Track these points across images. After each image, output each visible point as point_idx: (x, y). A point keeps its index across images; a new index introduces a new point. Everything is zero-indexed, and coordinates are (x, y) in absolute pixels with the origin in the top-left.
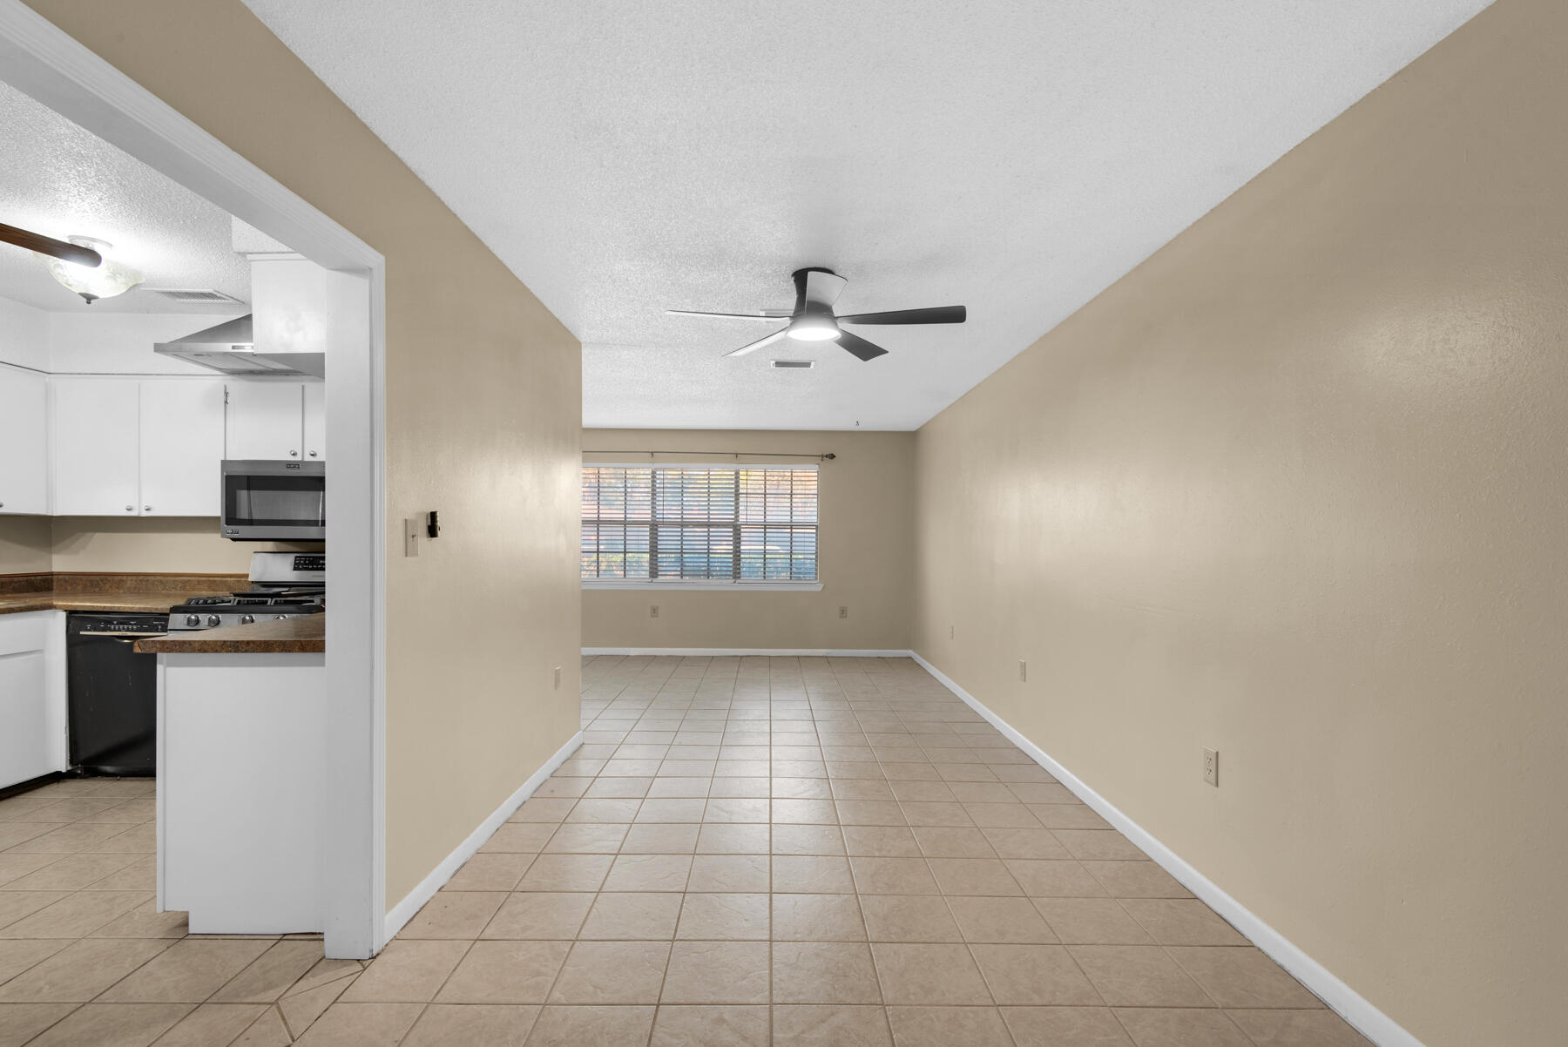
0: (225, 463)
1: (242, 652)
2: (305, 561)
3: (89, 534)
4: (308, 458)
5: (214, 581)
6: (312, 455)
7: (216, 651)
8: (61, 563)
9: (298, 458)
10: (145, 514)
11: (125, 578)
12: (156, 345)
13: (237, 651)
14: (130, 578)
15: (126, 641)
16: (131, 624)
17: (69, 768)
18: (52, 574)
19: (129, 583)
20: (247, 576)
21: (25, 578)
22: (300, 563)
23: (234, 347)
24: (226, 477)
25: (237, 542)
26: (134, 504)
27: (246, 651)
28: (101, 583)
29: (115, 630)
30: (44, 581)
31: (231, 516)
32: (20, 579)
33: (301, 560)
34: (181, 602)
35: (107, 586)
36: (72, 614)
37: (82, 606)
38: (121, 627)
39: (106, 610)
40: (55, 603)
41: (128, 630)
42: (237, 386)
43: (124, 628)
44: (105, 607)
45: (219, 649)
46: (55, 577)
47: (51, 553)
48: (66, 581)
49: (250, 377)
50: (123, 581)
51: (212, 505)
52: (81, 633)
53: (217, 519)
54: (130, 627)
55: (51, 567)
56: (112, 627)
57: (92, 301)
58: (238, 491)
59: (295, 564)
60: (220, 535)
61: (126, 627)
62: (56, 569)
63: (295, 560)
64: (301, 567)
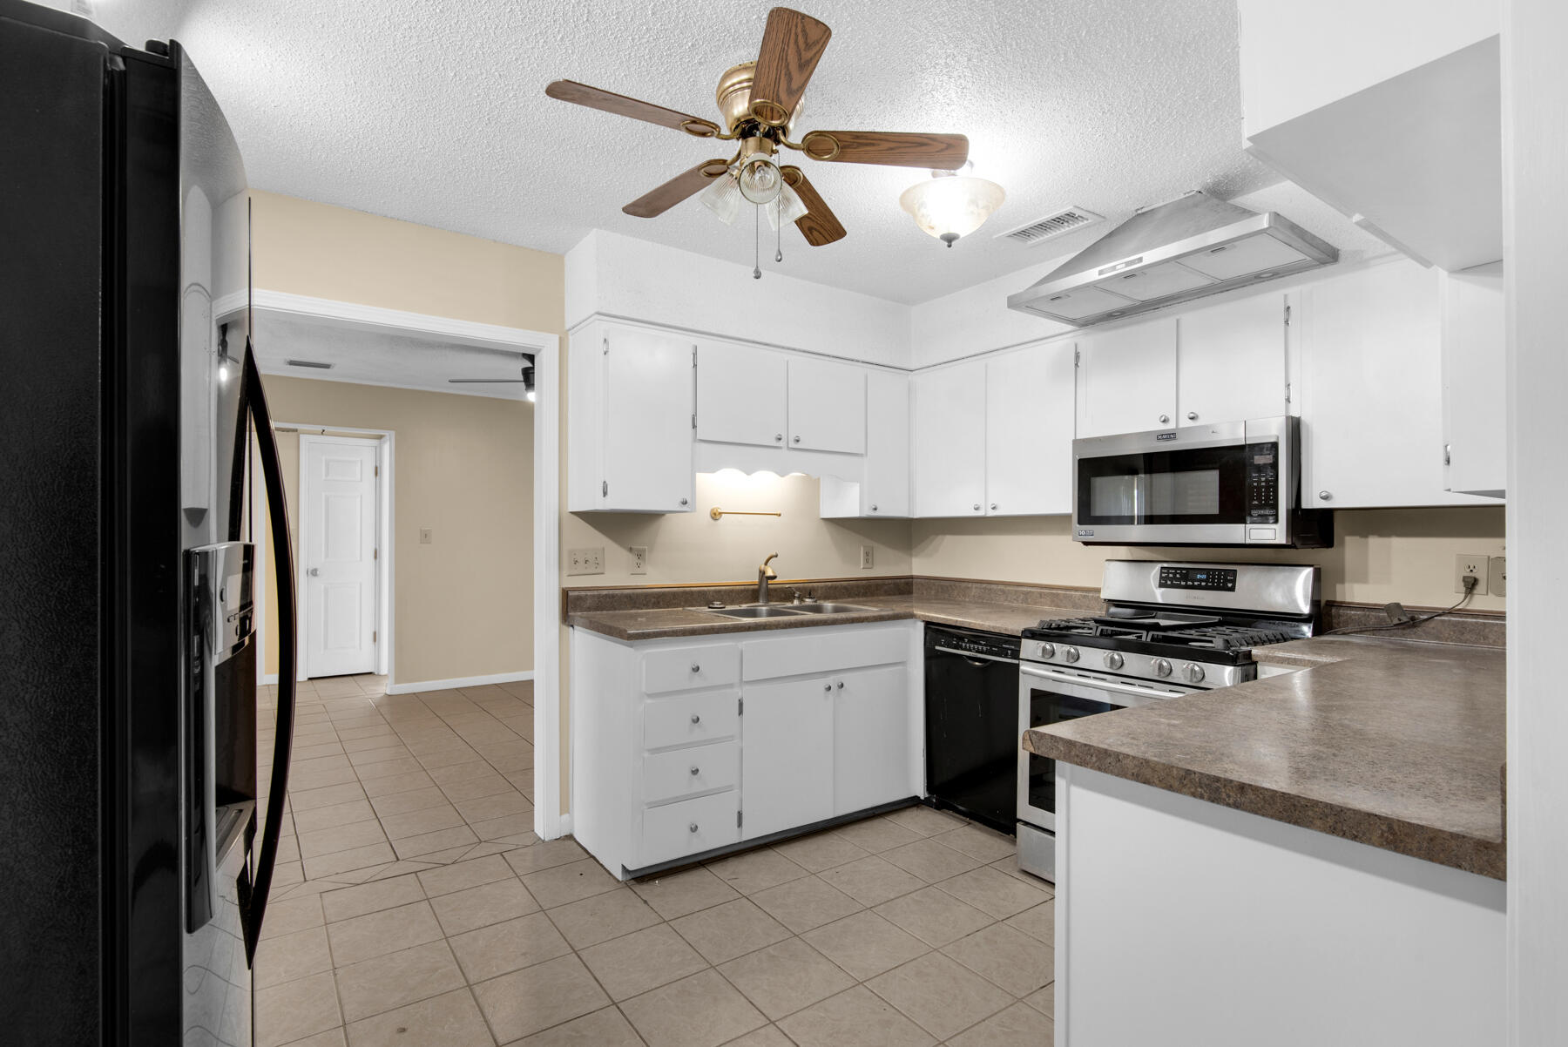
0: (1077, 443)
1: (1228, 805)
2: (1175, 574)
3: (940, 537)
4: (1185, 423)
5: (1058, 594)
6: (1192, 418)
7: (1170, 788)
8: (921, 566)
9: (1171, 426)
10: (991, 513)
11: (970, 585)
12: (1010, 299)
13: (1215, 798)
14: (974, 585)
15: (977, 663)
16: (981, 644)
17: (927, 796)
18: (912, 577)
19: (974, 591)
20: (1098, 590)
21: (893, 581)
22: (1167, 578)
23: (1101, 273)
24: (1080, 461)
25: (1089, 547)
26: (981, 503)
27: (1236, 806)
28: (950, 588)
29: (965, 649)
30: (907, 584)
31: (1086, 512)
32: (890, 581)
33: (1168, 573)
34: (1033, 624)
35: (956, 592)
36: (930, 626)
37: (938, 618)
38: (972, 646)
39: (958, 625)
40: (915, 612)
41: (978, 652)
42: (1089, 341)
43: (974, 648)
44: (957, 621)
45: (1176, 784)
46: (915, 580)
47: (911, 555)
48: (922, 585)
49: (1105, 324)
50: (968, 588)
51: (1064, 501)
52: (937, 648)
53: (1067, 517)
54: (980, 647)
55: (911, 569)
56: (964, 645)
57: (953, 243)
58: (1092, 479)
59: (1161, 578)
60: (1071, 537)
61: (976, 646)
62: (915, 573)
63: (1161, 573)
64: (1169, 583)
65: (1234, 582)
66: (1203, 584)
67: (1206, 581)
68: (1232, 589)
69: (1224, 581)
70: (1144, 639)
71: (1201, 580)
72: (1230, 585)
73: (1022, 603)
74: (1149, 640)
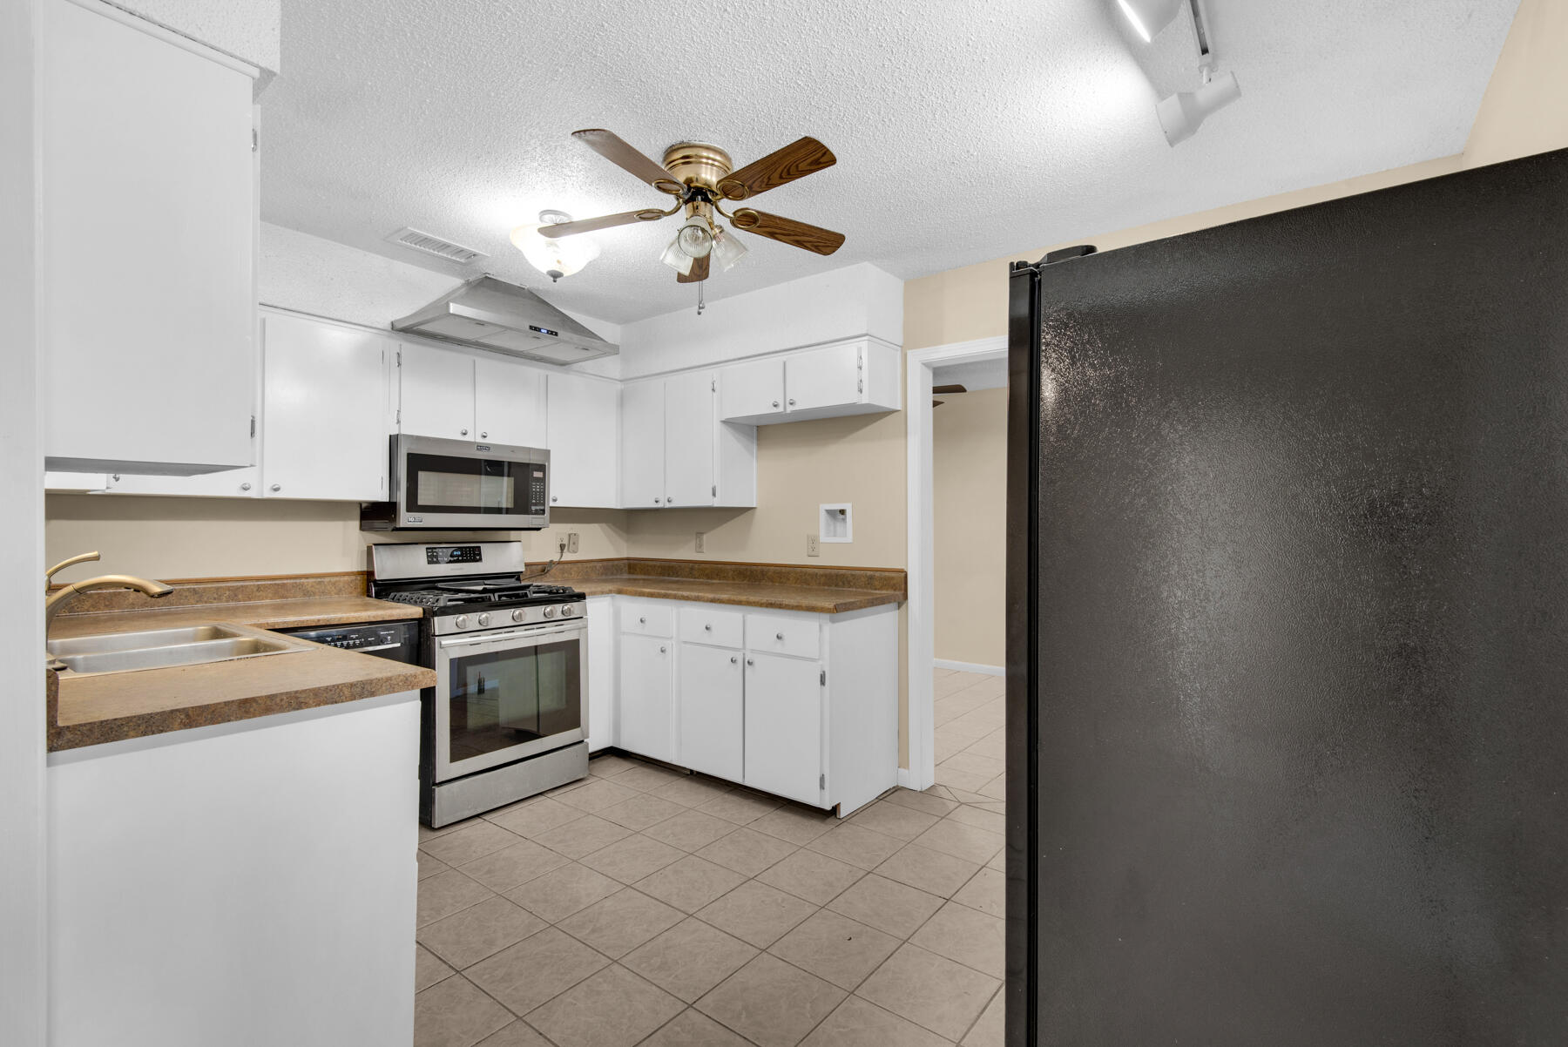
16: (352, 639)
24: (408, 454)
26: (254, 483)
31: (413, 501)
33: (434, 552)
54: (351, 642)
58: (419, 472)
59: (428, 556)
63: (427, 552)
64: (435, 560)
65: (480, 554)
66: (460, 558)
67: (462, 555)
68: (480, 560)
69: (473, 555)
70: (493, 599)
71: (458, 556)
72: (478, 557)
73: (227, 601)
74: (497, 599)
